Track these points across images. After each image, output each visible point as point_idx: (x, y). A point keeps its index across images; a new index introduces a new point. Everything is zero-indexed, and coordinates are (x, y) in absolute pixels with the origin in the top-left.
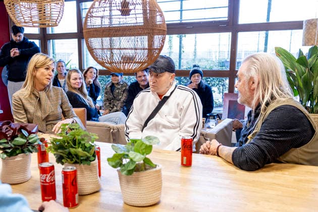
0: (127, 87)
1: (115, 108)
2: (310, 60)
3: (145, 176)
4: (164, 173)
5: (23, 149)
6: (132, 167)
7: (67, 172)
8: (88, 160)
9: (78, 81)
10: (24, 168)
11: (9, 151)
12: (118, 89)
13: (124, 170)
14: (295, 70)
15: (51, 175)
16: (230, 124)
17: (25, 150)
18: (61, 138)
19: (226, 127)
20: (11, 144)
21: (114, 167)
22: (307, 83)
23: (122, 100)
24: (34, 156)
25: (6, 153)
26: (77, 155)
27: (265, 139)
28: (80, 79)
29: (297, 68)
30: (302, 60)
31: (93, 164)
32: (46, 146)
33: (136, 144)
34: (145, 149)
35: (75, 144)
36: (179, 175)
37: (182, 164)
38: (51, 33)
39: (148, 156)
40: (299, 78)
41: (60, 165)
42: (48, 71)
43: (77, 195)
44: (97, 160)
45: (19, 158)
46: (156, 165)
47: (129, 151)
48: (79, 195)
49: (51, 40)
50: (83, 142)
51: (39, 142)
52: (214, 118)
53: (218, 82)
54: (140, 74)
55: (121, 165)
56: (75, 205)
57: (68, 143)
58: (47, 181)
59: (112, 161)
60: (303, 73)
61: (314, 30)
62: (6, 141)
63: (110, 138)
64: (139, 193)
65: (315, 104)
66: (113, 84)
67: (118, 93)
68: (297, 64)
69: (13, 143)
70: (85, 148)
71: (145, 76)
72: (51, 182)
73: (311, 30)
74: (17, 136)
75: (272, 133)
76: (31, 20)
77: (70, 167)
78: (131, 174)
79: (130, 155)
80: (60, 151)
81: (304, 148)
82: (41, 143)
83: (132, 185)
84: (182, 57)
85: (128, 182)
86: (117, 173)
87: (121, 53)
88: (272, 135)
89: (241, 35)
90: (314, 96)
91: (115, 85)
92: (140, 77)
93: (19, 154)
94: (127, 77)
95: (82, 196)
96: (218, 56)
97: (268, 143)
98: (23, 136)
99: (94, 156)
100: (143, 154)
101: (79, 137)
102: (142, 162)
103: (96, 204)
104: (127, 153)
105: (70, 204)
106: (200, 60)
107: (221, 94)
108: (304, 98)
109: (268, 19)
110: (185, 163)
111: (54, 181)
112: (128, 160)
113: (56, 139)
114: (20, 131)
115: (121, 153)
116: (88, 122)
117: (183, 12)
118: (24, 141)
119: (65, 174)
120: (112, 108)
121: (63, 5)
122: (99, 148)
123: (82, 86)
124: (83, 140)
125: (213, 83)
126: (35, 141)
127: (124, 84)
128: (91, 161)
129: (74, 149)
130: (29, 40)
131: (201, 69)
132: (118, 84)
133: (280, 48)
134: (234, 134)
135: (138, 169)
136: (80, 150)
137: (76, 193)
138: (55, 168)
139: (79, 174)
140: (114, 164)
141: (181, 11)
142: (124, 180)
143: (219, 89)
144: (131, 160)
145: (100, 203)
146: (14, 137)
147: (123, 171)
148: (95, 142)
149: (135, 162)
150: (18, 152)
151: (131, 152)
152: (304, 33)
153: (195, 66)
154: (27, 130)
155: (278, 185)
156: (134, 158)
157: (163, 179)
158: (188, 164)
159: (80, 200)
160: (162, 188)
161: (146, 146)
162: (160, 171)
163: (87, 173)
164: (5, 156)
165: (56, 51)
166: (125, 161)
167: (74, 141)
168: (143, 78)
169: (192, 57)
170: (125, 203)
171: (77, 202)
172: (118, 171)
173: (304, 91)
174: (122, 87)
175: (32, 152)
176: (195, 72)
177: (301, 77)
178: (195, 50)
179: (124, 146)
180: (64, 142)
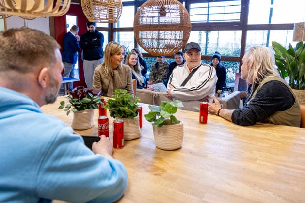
0: (168, 66)
1: (158, 80)
2: (296, 52)
3: (171, 128)
4: (185, 127)
5: (89, 106)
6: (161, 122)
7: (116, 123)
8: (132, 115)
9: (135, 60)
10: (89, 119)
11: (79, 107)
12: (161, 66)
13: (157, 124)
14: (285, 58)
15: (106, 125)
16: (238, 95)
17: (90, 106)
18: (115, 99)
19: (235, 97)
20: (81, 102)
21: (150, 121)
22: (294, 67)
23: (163, 74)
24: (96, 112)
25: (76, 108)
26: (124, 112)
27: (257, 105)
28: (136, 59)
29: (287, 57)
30: (291, 51)
31: (135, 119)
32: (105, 104)
33: (166, 106)
34: (172, 109)
35: (124, 104)
36: (197, 129)
37: (200, 122)
38: (117, 27)
39: (174, 115)
40: (288, 64)
41: (113, 118)
42: (120, 56)
43: (123, 140)
44: (138, 116)
45: (85, 112)
46: (179, 122)
47: (160, 111)
48: (125, 140)
49: (117, 33)
50: (129, 103)
51: (100, 101)
52: (228, 90)
53: (232, 65)
54: (177, 56)
55: (154, 119)
56: (121, 147)
57: (119, 103)
58: (103, 129)
59: (149, 117)
60: (292, 60)
61: (302, 30)
62: (77, 100)
63: (152, 101)
64: (166, 141)
65: (300, 82)
66: (157, 63)
67: (161, 69)
68: (287, 54)
69: (82, 101)
70: (130, 107)
71: (180, 58)
72: (106, 130)
73: (299, 30)
74: (85, 97)
75: (262, 100)
76: (99, 18)
77: (119, 120)
78: (161, 127)
79: (161, 113)
80: (113, 108)
81: (287, 111)
82: (101, 102)
83: (161, 134)
84: (208, 46)
85: (159, 132)
86: (152, 126)
87: (165, 43)
88: (262, 102)
89: (249, 32)
90: (300, 77)
91: (159, 64)
92: (177, 58)
93: (86, 109)
94: (168, 59)
95: (127, 140)
96: (234, 46)
97: (259, 107)
98: (89, 97)
99: (137, 113)
100: (170, 113)
101: (127, 99)
102: (169, 118)
103: (136, 147)
104: (159, 112)
105: (118, 145)
106: (221, 49)
107: (235, 73)
108: (292, 78)
109: (270, 22)
110: (202, 121)
111: (108, 129)
112: (160, 117)
113: (111, 100)
114: (87, 93)
115: (155, 111)
116: (138, 89)
117: (210, 15)
118: (89, 100)
119: (115, 124)
120: (155, 80)
121: (122, 8)
122: (141, 108)
123: (137, 64)
124: (129, 101)
125: (229, 65)
126: (98, 101)
127: (166, 64)
128: (134, 116)
129: (122, 108)
130: (100, 32)
131: (220, 56)
132: (161, 63)
133: (276, 42)
134: (241, 102)
135: (166, 123)
136: (126, 108)
137: (123, 138)
138: (109, 120)
139: (125, 125)
140: (149, 119)
141: (208, 14)
142: (156, 131)
143: (233, 70)
144: (162, 117)
145: (139, 146)
146: (83, 97)
147: (155, 124)
148: (138, 103)
149: (164, 118)
150: (85, 108)
151: (161, 111)
152: (294, 32)
153: (216, 53)
154: (92, 93)
155: (268, 139)
156: (164, 115)
157: (184, 131)
158: (204, 121)
159: (125, 144)
160: (184, 138)
161: (173, 107)
162: (182, 125)
163: (131, 125)
164: (76, 110)
165: (120, 40)
166: (157, 117)
167: (123, 102)
168: (178, 59)
169: (215, 47)
170: (157, 147)
171: (123, 144)
172: (152, 124)
173: (292, 73)
174: (164, 66)
175: (94, 109)
176: (215, 57)
177: (290, 63)
178: (218, 42)
179: (157, 106)
180: (116, 102)
